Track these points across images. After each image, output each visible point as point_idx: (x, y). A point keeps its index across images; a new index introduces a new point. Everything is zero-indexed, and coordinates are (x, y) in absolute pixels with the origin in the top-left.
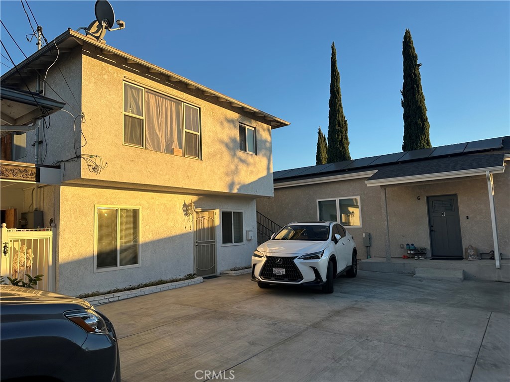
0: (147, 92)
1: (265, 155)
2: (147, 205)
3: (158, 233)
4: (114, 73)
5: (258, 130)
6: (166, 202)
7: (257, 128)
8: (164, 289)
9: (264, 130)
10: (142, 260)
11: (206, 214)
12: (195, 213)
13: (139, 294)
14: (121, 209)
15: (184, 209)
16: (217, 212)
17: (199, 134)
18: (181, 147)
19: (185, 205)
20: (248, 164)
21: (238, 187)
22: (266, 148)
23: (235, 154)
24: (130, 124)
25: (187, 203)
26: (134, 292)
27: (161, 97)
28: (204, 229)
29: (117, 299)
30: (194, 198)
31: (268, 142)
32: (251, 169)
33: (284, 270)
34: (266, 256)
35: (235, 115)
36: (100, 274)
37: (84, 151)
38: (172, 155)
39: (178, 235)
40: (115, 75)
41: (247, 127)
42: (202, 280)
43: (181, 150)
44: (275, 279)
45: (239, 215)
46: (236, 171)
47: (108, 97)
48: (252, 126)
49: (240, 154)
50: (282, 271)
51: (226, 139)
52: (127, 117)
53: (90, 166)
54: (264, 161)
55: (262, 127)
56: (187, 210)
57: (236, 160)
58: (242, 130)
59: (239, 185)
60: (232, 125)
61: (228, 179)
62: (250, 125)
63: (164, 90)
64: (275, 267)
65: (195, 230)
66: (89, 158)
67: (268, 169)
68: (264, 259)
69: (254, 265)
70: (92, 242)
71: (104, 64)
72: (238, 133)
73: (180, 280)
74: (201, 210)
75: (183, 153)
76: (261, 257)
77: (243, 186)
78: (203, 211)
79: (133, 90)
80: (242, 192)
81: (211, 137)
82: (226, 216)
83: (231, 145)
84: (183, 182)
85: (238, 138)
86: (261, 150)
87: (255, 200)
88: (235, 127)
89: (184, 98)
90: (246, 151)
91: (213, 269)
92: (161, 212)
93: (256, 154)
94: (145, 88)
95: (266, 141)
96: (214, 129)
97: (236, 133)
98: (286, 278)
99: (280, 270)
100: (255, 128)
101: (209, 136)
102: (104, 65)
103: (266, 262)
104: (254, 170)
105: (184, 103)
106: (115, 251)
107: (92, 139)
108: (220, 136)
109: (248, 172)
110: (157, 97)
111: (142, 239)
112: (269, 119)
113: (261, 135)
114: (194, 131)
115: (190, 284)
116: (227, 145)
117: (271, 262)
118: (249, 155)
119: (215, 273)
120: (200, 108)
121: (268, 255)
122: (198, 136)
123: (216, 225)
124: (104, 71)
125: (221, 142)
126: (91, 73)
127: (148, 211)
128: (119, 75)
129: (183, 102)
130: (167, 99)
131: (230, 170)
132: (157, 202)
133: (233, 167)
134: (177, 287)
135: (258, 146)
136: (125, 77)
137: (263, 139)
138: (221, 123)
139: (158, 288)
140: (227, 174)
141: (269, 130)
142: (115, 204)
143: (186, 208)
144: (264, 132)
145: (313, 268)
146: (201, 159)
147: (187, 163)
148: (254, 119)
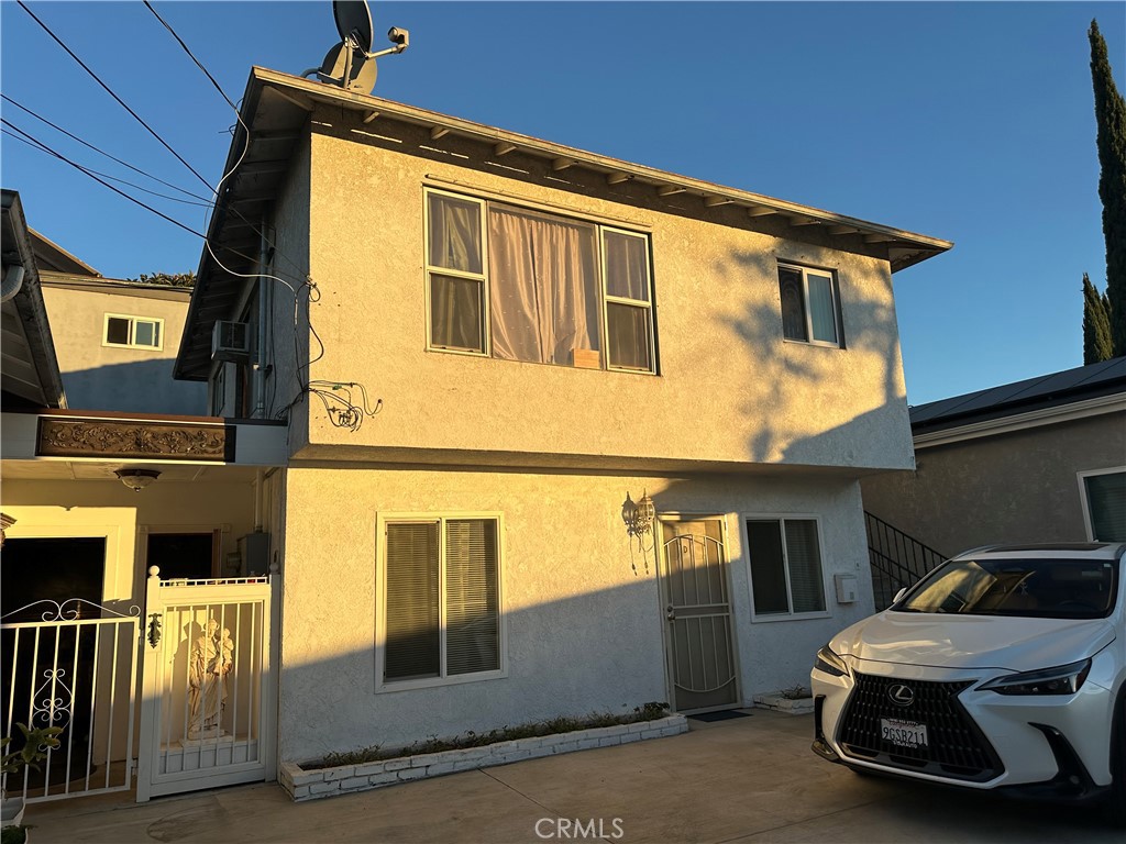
0: (492, 209)
1: (873, 346)
2: (520, 507)
3: (555, 584)
4: (398, 169)
5: (846, 278)
6: (572, 498)
7: (841, 270)
8: (566, 748)
9: (866, 274)
10: (510, 658)
11: (697, 530)
12: (660, 527)
13: (489, 760)
14: (448, 521)
15: (627, 514)
16: (731, 524)
17: (649, 304)
18: (595, 345)
19: (628, 505)
20: (816, 378)
21: (783, 445)
22: (877, 327)
23: (769, 352)
24: (451, 296)
25: (635, 499)
26: (473, 753)
27: (537, 219)
28: (692, 570)
29: (420, 773)
30: (655, 485)
31: (882, 306)
32: (826, 391)
33: (922, 729)
34: (857, 674)
35: (763, 242)
36: (392, 696)
37: (316, 373)
38: (567, 369)
39: (613, 589)
40: (401, 174)
41: (806, 271)
42: (685, 727)
43: (598, 352)
44: (893, 759)
45: (805, 531)
46: (776, 399)
47: (384, 230)
48: (823, 265)
49: (788, 349)
50: (917, 734)
51: (735, 308)
52: (439, 279)
53: (334, 410)
54: (873, 365)
55: (859, 265)
56: (636, 518)
57: (774, 369)
58: (790, 282)
59: (789, 441)
60: (754, 270)
61: (751, 425)
62: (816, 264)
63: (542, 199)
64: (888, 715)
65: (663, 572)
66: (330, 390)
67: (889, 384)
68: (847, 684)
69: (820, 701)
70: (370, 610)
71: (369, 149)
72: (777, 290)
73: (617, 721)
74: (677, 518)
75: (601, 361)
76: (838, 673)
77: (803, 443)
78: (685, 519)
79: (459, 211)
80: (801, 460)
81: (689, 308)
82: (760, 535)
83: (754, 325)
84: (604, 439)
85: (777, 303)
86: (858, 331)
87: (857, 484)
88: (766, 273)
89: (602, 211)
90: (806, 339)
91: (731, 690)
92: (560, 526)
93: (843, 347)
94: (486, 199)
95: (874, 306)
96: (696, 287)
97: (769, 292)
98: (934, 759)
99: (907, 729)
100: (834, 271)
101: (681, 308)
102: (368, 152)
103: (856, 695)
104: (839, 391)
105: (602, 228)
106: (434, 632)
107: (339, 340)
108: (716, 304)
109: (818, 403)
110: (525, 220)
111: (508, 600)
112: (878, 239)
113: (857, 291)
114: (635, 298)
115: (645, 736)
116: (740, 328)
117: (873, 693)
118: (818, 350)
119: (736, 701)
120: (649, 235)
121: (863, 669)
122: (647, 309)
123: (729, 557)
124: (370, 168)
125: (722, 319)
126: (335, 176)
127: (523, 524)
128: (412, 173)
129: (599, 224)
130: (555, 223)
131: (753, 398)
132: (547, 500)
133: (763, 388)
134: (604, 742)
135: (849, 322)
136: (427, 176)
137: (864, 299)
138: (720, 268)
139: (544, 743)
140: (745, 410)
141: (882, 272)
142: (431, 507)
143: (633, 514)
144: (865, 279)
145: (1047, 731)
146: (658, 374)
147: (612, 385)
148: (829, 247)
